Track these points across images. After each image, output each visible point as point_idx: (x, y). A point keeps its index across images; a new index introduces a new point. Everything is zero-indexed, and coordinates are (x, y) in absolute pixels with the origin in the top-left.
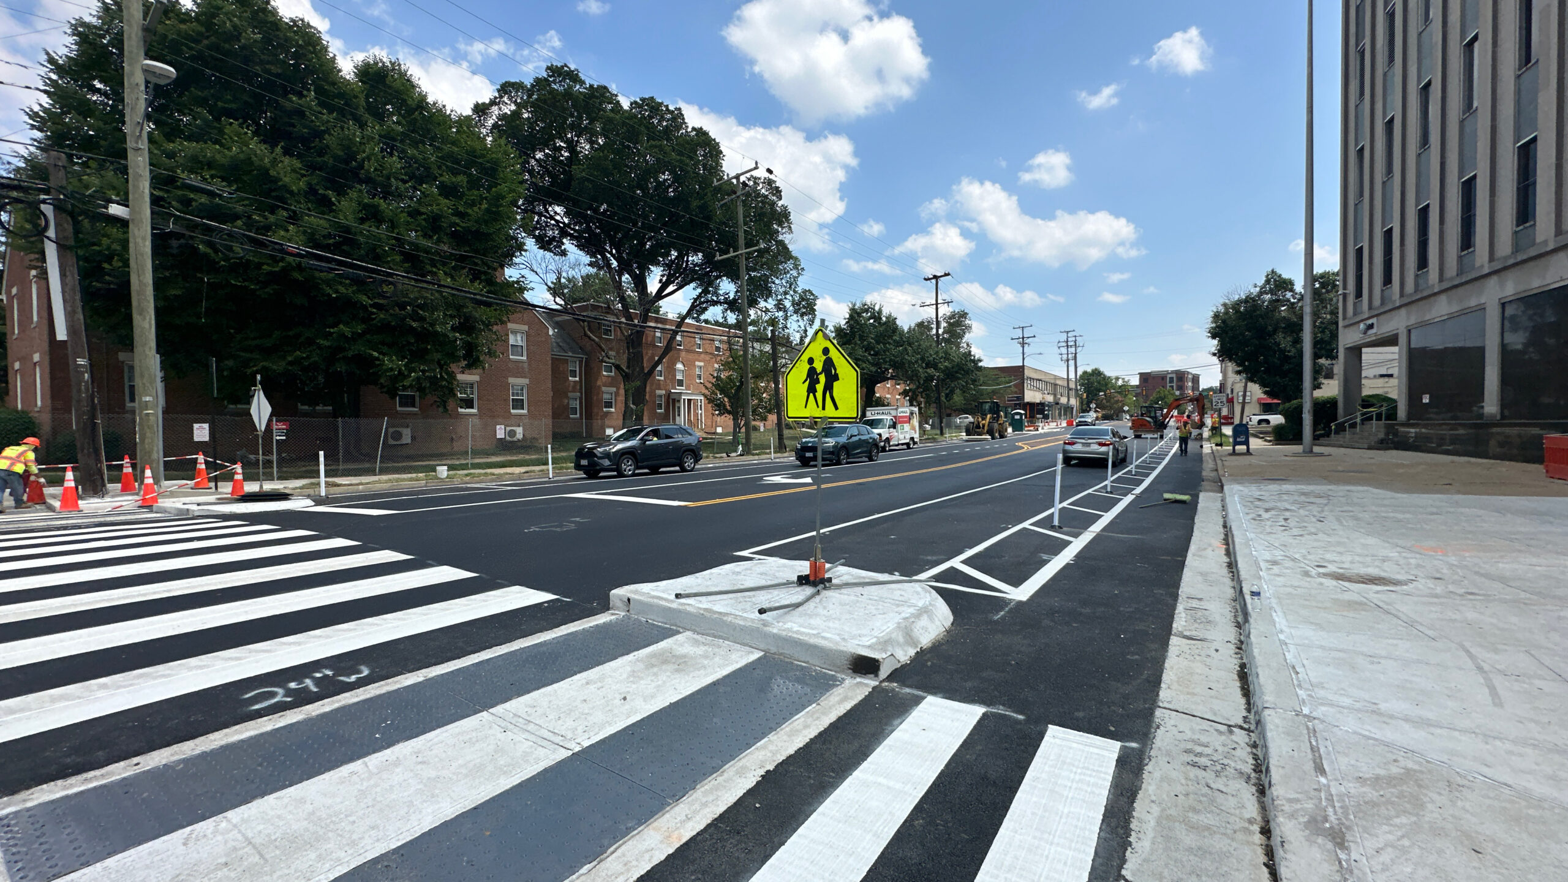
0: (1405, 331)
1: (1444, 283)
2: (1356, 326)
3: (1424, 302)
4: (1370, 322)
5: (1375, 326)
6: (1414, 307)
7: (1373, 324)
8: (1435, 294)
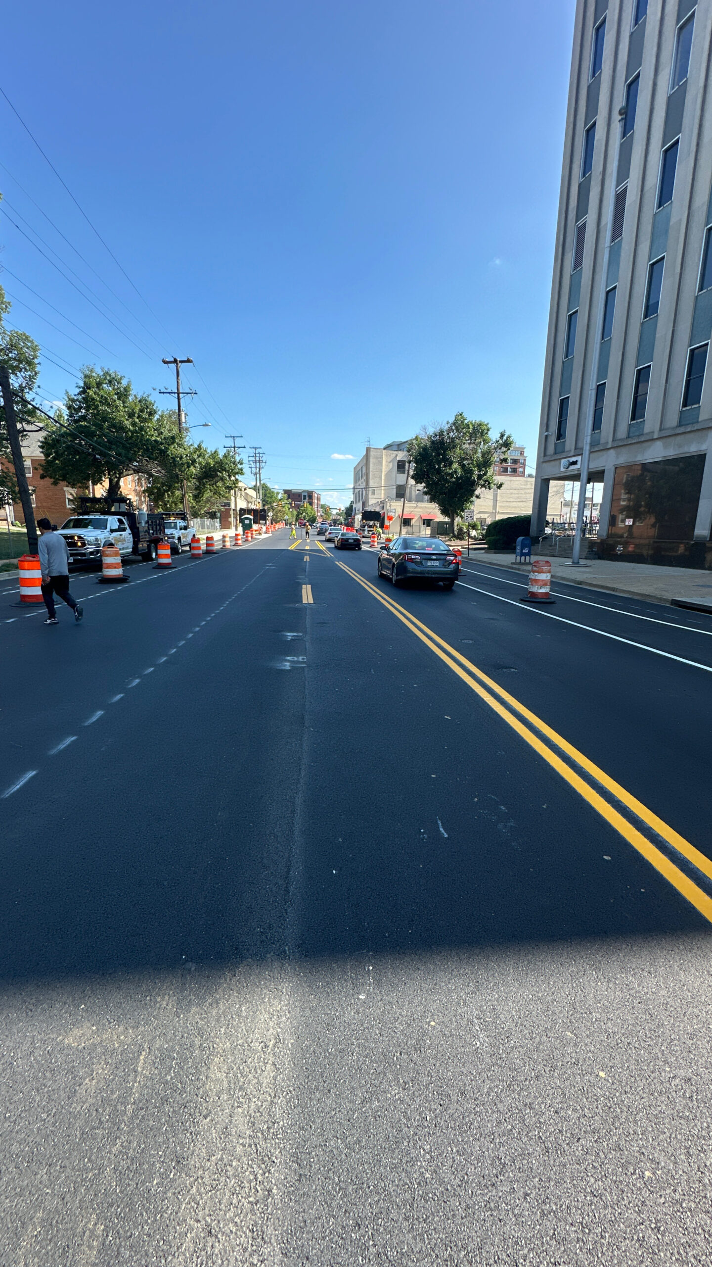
0: (613, 469)
1: (663, 432)
2: (557, 462)
3: (638, 445)
4: (574, 459)
5: (579, 463)
6: (624, 450)
7: (577, 461)
8: (653, 440)
